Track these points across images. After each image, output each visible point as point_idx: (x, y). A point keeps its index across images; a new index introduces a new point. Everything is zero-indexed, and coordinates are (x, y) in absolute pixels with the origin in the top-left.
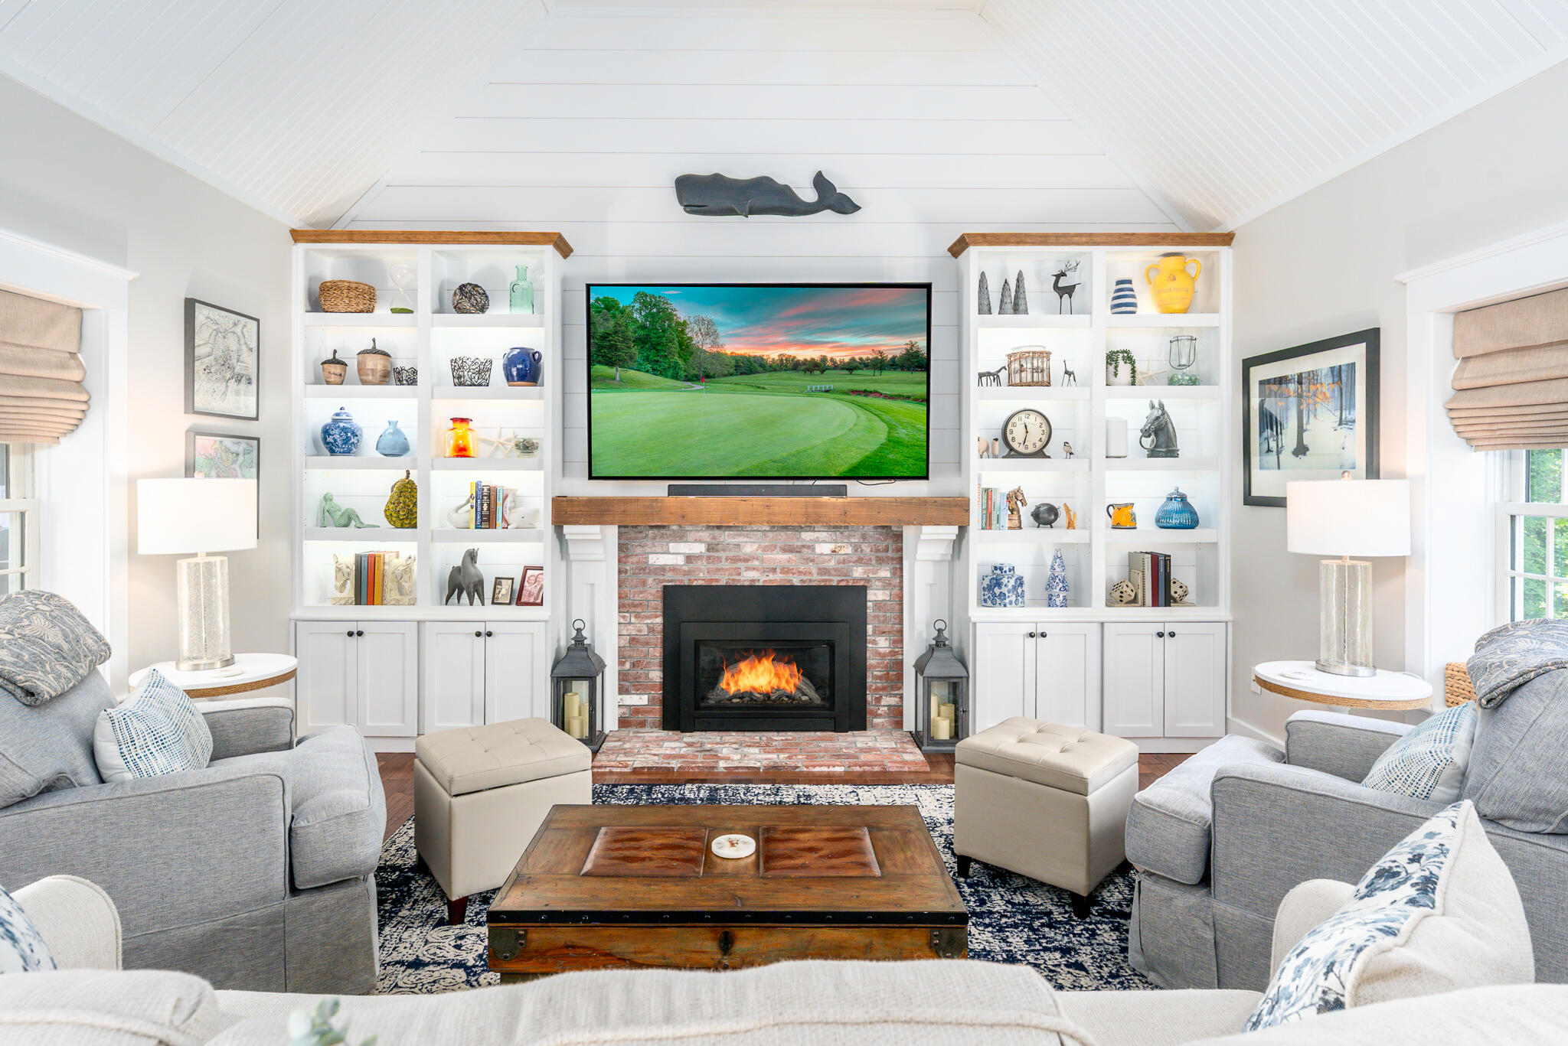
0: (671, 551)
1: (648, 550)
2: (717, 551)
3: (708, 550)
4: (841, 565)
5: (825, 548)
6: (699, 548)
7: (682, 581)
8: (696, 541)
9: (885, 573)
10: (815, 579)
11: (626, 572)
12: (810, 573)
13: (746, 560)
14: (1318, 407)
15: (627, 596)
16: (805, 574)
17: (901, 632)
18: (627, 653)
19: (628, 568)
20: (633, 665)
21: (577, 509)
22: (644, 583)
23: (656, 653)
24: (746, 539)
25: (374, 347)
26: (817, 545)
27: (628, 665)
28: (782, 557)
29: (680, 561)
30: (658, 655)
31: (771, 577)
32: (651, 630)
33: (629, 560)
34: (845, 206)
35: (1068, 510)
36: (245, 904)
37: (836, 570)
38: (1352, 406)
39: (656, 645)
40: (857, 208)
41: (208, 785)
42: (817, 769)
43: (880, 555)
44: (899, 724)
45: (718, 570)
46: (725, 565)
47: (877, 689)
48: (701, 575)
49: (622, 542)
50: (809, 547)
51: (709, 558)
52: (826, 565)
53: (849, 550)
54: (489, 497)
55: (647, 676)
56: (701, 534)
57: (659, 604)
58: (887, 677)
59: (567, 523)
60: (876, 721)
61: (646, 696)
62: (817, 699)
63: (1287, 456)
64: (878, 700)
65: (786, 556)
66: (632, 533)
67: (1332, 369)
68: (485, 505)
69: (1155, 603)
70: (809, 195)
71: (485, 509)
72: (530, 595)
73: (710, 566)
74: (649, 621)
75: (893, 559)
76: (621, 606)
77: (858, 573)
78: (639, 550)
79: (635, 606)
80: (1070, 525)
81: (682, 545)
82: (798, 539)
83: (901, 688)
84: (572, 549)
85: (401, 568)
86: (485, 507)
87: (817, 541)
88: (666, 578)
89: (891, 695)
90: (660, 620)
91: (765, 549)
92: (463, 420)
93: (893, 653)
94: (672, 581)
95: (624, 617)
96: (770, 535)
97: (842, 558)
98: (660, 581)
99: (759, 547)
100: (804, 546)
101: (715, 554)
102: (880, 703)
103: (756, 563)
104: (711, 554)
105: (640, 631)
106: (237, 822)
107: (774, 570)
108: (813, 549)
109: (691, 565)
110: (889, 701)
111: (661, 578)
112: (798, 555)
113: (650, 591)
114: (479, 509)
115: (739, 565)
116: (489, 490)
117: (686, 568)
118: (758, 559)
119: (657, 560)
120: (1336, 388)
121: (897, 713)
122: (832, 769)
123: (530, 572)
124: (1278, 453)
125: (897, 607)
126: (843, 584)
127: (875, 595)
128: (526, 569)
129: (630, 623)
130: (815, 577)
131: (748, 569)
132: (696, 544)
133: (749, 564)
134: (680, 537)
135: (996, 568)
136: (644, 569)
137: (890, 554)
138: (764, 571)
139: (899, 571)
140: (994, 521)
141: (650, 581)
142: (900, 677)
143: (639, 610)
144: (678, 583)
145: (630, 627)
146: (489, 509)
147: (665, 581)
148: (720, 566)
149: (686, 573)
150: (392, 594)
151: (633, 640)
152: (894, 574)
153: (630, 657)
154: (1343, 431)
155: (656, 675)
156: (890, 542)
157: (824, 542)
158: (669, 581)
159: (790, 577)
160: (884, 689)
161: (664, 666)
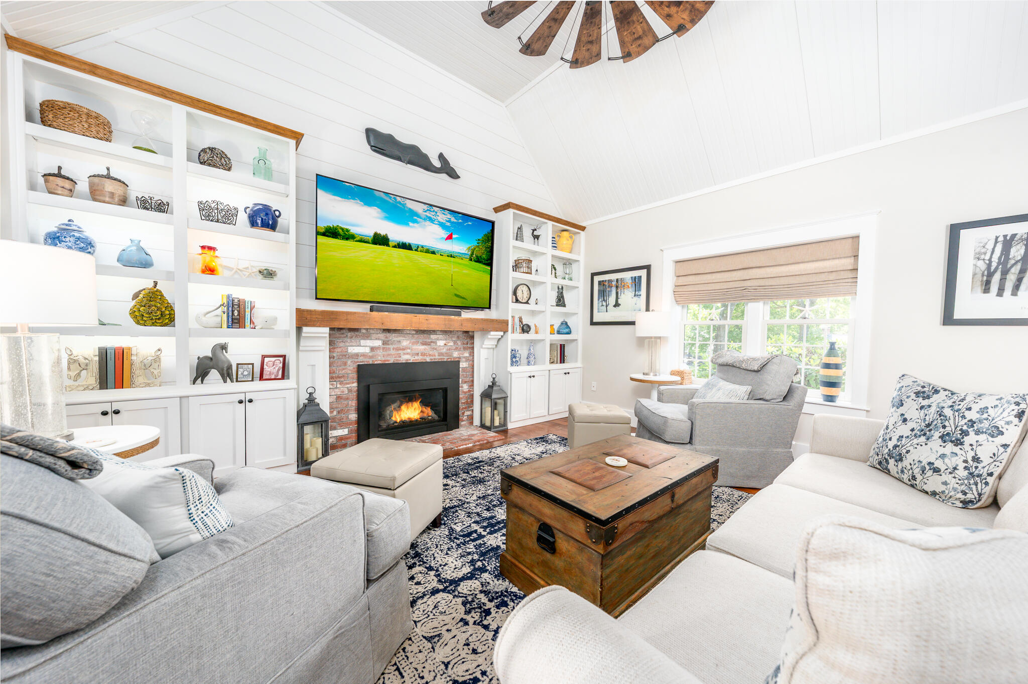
0: (362, 344)
1: (348, 344)
2: (388, 344)
3: (383, 344)
4: (448, 351)
5: (441, 343)
6: (378, 343)
7: (368, 361)
8: (376, 339)
9: (467, 354)
10: (437, 358)
11: (334, 357)
12: (435, 355)
13: (404, 349)
14: (625, 290)
15: (334, 372)
16: (432, 356)
17: (473, 381)
18: (334, 406)
19: (335, 355)
20: (339, 412)
21: (314, 316)
22: (345, 364)
23: (353, 403)
24: (404, 338)
25: (109, 174)
26: (438, 342)
27: (335, 413)
28: (422, 348)
29: (367, 350)
30: (354, 404)
31: (416, 358)
32: (350, 391)
33: (336, 350)
34: (453, 175)
35: (536, 326)
36: (343, 610)
37: (446, 353)
38: (640, 290)
39: (353, 399)
40: (458, 177)
41: (317, 516)
42: (462, 447)
43: (465, 346)
44: (472, 423)
45: (389, 355)
46: (392, 352)
47: (463, 408)
48: (380, 358)
49: (331, 339)
50: (434, 342)
51: (384, 348)
52: (441, 351)
53: (451, 344)
54: (239, 306)
55: (347, 417)
56: (379, 335)
57: (355, 375)
58: (467, 403)
59: (307, 325)
60: (462, 423)
61: (347, 429)
62: (436, 417)
63: (611, 307)
64: (463, 413)
65: (423, 347)
66: (337, 334)
67: (632, 277)
68: (236, 311)
69: (561, 363)
70: (437, 164)
71: (236, 314)
72: (270, 374)
73: (384, 353)
74: (348, 386)
75: (470, 348)
76: (331, 378)
77: (456, 354)
78: (342, 344)
79: (340, 377)
80: (537, 332)
81: (368, 341)
82: (429, 338)
83: (472, 407)
84: (302, 343)
85: (150, 358)
86: (236, 313)
87: (438, 339)
88: (359, 360)
89: (468, 411)
90: (355, 385)
91: (413, 344)
92: (210, 248)
93: (469, 391)
94: (362, 362)
95: (332, 385)
96: (416, 336)
97: (449, 347)
98: (355, 362)
99: (410, 342)
100: (432, 342)
101: (387, 346)
102: (464, 415)
103: (409, 351)
104: (385, 346)
105: (343, 392)
106: (338, 541)
107: (418, 354)
108: (436, 343)
109: (373, 353)
110: (468, 413)
111: (356, 360)
112: (429, 346)
113: (349, 368)
114: (230, 314)
115: (400, 352)
116: (239, 301)
117: (371, 354)
118: (409, 349)
119: (353, 350)
120: (633, 284)
121: (471, 418)
122: (467, 446)
123: (266, 360)
124: (607, 306)
125: (471, 370)
126: (449, 360)
127: (463, 365)
128: (264, 357)
129: (336, 388)
130: (437, 357)
131: (404, 354)
132: (376, 341)
133: (405, 352)
134: (367, 337)
135: (512, 350)
136: (346, 355)
137: (469, 346)
138: (413, 355)
139: (472, 354)
140: (515, 330)
141: (349, 362)
142: (472, 401)
143: (342, 380)
144: (366, 363)
145: (337, 390)
146: (239, 315)
147: (358, 362)
148: (390, 352)
149: (371, 357)
150: (140, 380)
151: (339, 398)
152: (470, 355)
153: (336, 408)
154: (636, 298)
155: (353, 416)
156: (469, 340)
157: (441, 340)
158: (361, 362)
159: (425, 357)
160: (465, 408)
161: (358, 411)
